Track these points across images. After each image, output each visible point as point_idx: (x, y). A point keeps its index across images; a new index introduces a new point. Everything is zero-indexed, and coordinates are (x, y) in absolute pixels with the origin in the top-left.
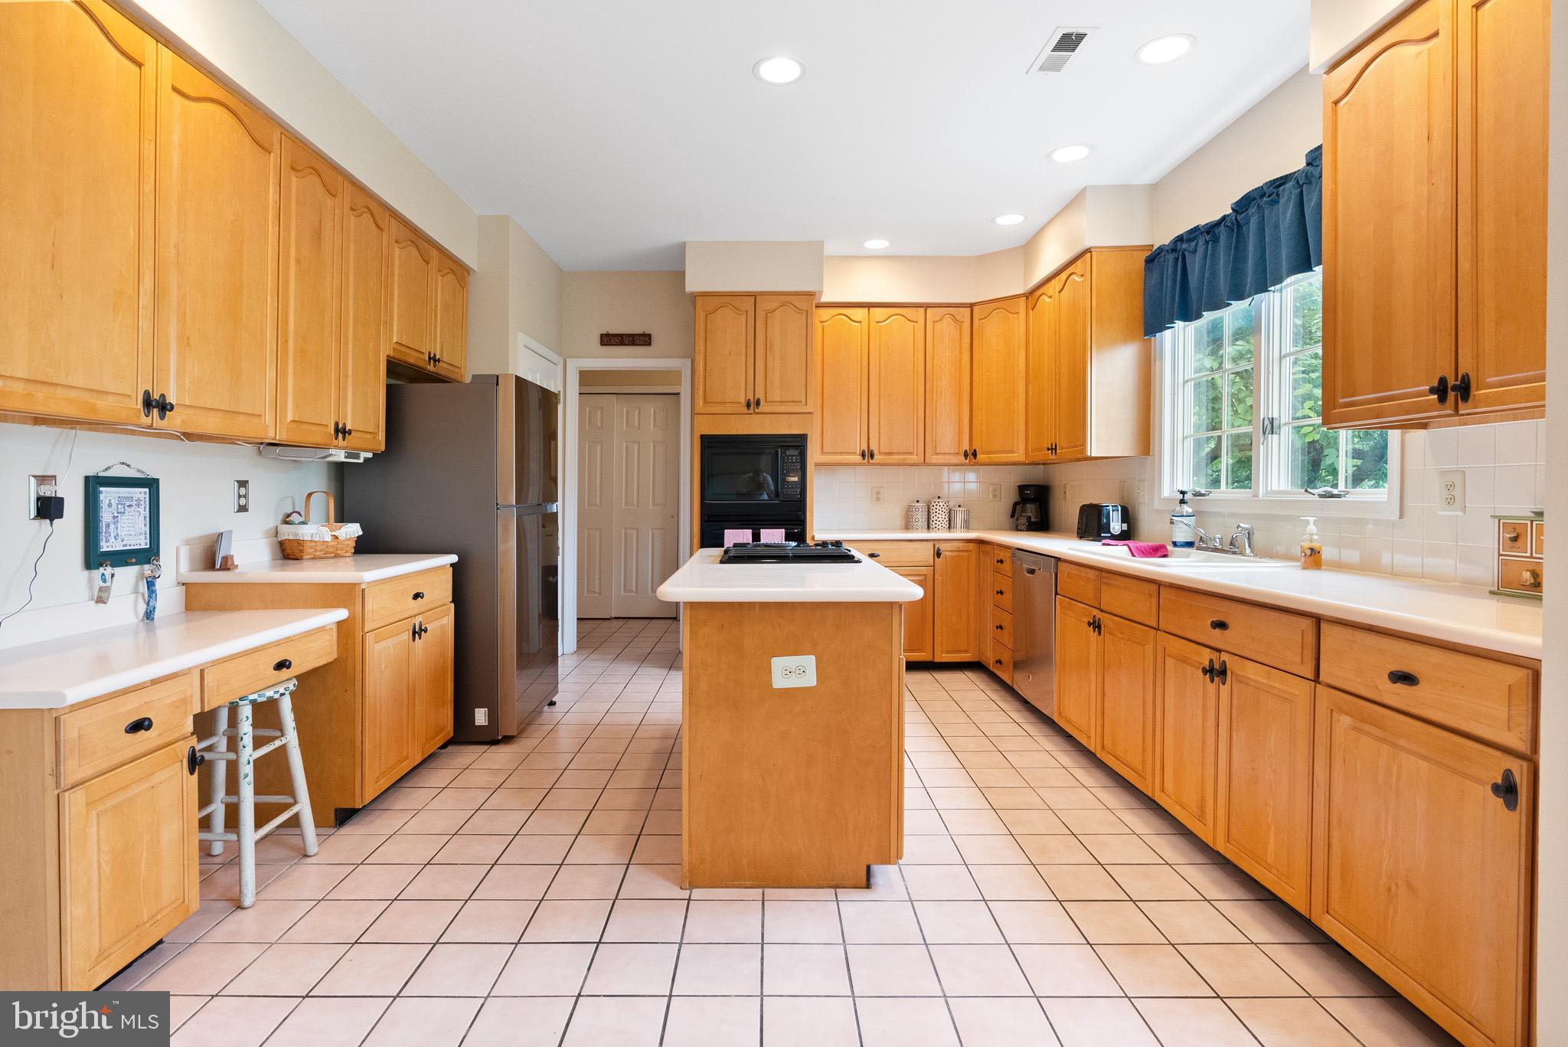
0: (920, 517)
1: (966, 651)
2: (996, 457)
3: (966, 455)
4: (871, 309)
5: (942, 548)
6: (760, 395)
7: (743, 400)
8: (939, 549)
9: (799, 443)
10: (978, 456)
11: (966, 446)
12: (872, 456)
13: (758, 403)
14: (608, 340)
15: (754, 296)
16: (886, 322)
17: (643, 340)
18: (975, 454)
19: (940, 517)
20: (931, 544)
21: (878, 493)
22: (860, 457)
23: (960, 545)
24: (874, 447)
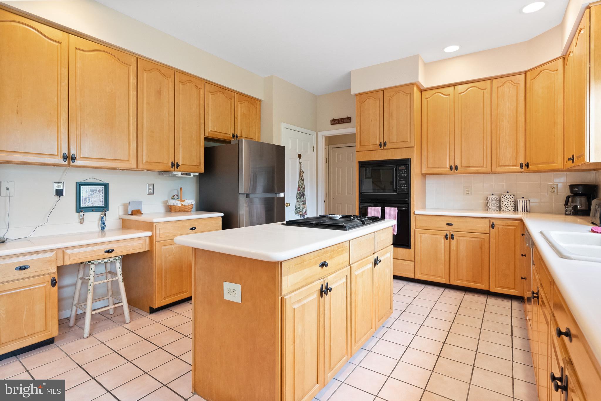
0: (494, 204)
1: (514, 289)
2: (541, 167)
3: (521, 166)
4: (456, 87)
5: (495, 223)
6: (386, 140)
7: (378, 143)
8: (493, 224)
9: (406, 163)
10: (530, 166)
11: (522, 160)
12: (456, 169)
13: (385, 144)
14: (334, 122)
15: (383, 90)
16: (464, 93)
17: (348, 120)
18: (527, 165)
19: (507, 203)
20: (488, 220)
21: (468, 189)
22: (449, 170)
23: (510, 222)
24: (458, 163)
